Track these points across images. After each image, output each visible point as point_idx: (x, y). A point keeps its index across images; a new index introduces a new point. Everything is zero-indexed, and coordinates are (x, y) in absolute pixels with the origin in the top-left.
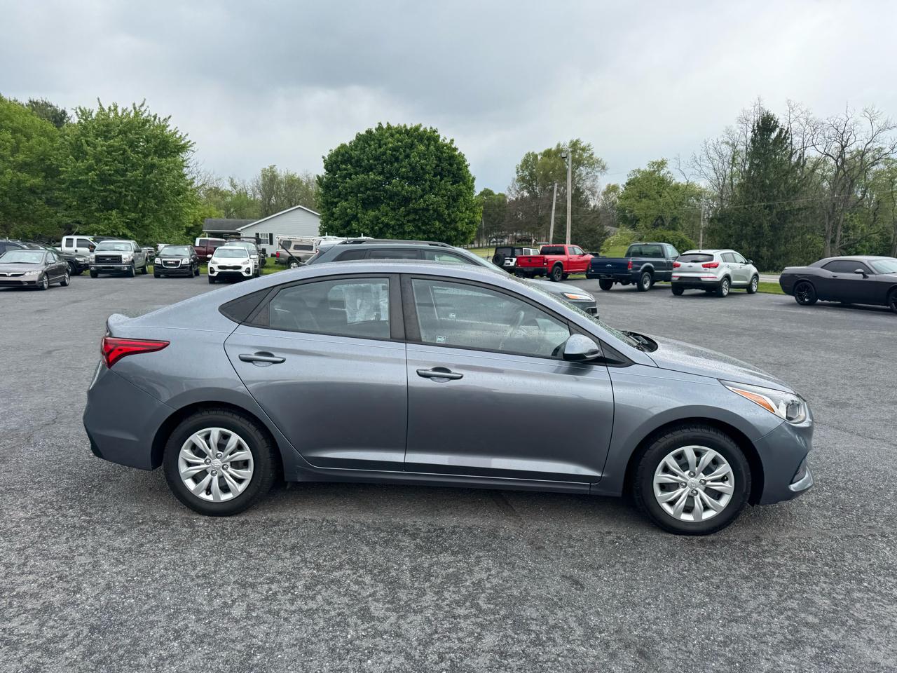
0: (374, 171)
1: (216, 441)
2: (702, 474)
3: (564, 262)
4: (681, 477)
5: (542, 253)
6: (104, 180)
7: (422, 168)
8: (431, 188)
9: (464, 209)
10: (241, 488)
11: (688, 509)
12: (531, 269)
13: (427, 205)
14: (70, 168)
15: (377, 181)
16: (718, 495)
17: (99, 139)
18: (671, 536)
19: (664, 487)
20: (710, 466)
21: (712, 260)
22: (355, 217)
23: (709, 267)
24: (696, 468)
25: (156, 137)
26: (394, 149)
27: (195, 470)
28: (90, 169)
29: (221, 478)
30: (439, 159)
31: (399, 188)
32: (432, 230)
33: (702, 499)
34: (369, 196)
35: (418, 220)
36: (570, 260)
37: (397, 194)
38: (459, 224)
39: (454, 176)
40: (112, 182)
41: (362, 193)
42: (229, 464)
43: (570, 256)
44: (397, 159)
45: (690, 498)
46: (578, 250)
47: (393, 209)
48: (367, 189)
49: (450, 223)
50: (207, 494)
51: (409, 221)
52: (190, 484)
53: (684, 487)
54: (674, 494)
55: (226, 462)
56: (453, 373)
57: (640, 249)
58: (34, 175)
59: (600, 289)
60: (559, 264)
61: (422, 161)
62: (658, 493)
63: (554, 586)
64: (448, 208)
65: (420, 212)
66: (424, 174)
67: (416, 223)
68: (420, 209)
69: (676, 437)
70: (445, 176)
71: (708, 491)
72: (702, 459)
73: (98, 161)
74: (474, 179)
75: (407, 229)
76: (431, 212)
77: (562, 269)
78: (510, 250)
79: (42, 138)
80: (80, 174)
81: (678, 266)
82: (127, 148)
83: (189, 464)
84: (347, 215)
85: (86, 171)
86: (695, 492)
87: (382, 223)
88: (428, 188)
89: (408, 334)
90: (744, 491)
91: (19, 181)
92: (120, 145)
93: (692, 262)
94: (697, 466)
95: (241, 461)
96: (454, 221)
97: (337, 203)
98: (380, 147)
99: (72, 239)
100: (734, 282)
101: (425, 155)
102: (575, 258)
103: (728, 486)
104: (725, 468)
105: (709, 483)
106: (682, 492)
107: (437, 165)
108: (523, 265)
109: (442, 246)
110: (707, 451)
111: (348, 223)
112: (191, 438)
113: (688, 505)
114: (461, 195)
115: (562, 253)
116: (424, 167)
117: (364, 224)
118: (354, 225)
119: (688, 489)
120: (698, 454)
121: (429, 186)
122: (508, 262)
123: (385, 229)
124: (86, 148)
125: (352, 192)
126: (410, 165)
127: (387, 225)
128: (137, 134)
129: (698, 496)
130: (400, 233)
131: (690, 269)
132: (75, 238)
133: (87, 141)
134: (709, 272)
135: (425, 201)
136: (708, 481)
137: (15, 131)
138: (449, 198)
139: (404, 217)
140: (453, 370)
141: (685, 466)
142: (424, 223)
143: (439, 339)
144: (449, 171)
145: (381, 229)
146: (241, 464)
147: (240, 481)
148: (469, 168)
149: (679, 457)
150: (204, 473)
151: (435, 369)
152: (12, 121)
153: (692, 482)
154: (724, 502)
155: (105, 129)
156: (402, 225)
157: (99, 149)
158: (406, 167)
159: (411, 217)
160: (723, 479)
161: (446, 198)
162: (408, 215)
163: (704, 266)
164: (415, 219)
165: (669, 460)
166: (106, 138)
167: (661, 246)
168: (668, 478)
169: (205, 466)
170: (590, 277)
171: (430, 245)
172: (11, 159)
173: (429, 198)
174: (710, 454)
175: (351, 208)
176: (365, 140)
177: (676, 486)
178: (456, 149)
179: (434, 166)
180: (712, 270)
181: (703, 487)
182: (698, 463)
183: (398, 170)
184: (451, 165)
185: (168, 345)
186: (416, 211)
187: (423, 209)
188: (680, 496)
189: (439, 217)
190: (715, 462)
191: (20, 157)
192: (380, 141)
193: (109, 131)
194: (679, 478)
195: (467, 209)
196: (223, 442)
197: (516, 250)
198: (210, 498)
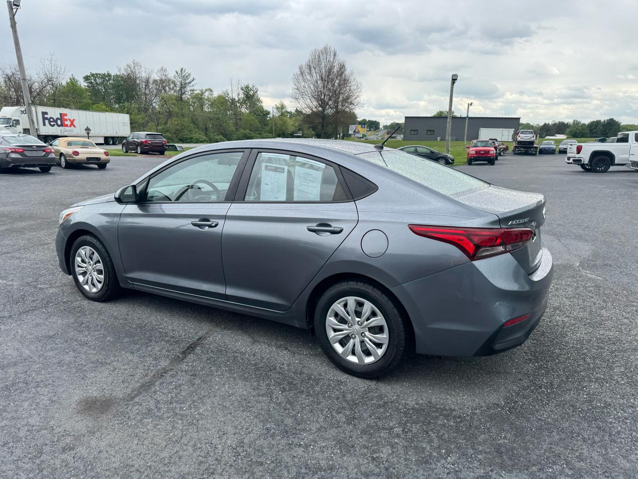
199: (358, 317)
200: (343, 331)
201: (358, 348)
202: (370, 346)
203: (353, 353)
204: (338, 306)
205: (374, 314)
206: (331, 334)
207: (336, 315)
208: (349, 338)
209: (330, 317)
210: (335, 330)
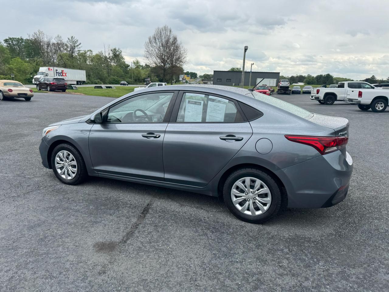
199: (251, 189)
200: (242, 197)
201: (252, 207)
202: (259, 205)
203: (248, 209)
204: (239, 183)
205: (262, 187)
206: (234, 199)
207: (237, 188)
208: (245, 201)
209: (234, 189)
210: (236, 197)
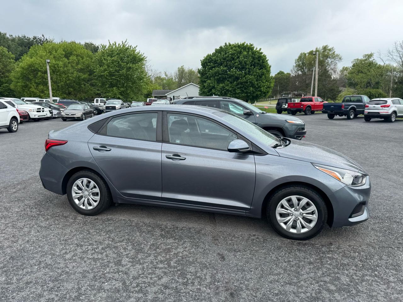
0: (223, 65)
1: (86, 184)
2: (301, 210)
3: (312, 105)
4: (290, 211)
5: (301, 101)
6: (111, 74)
7: (245, 63)
8: (249, 72)
9: (265, 81)
10: (95, 204)
11: (294, 227)
12: (295, 109)
13: (247, 80)
14: (98, 70)
15: (224, 70)
16: (310, 221)
17: (109, 57)
18: (284, 239)
19: (282, 215)
20: (305, 206)
21: (386, 103)
22: (214, 87)
23: (385, 107)
24: (298, 207)
25: (131, 55)
26: (232, 54)
27: (78, 196)
28: (105, 70)
29: (88, 199)
30: (254, 58)
31: (234, 73)
32: (249, 92)
33: (301, 223)
34: (220, 77)
35: (242, 87)
36: (315, 104)
37: (233, 76)
38: (262, 88)
39: (261, 66)
40: (114, 76)
41: (217, 76)
42: (91, 194)
43: (315, 102)
44: (233, 59)
45: (295, 221)
46: (320, 99)
47: (231, 83)
48: (219, 74)
49: (258, 88)
50: (83, 206)
51: (238, 88)
52: (77, 201)
53: (292, 216)
54: (286, 219)
55: (90, 193)
56: (182, 157)
57: (350, 98)
58: (84, 74)
59: (328, 118)
60: (309, 106)
61: (245, 60)
62: (278, 218)
63: (212, 257)
64: (257, 81)
65: (244, 83)
66: (246, 65)
67: (241, 89)
68: (243, 82)
69: (287, 191)
70: (256, 66)
71: (304, 218)
72: (301, 202)
73: (108, 66)
74: (270, 67)
75: (237, 92)
76: (249, 83)
77: (311, 109)
78: (285, 100)
79: (87, 58)
80: (102, 72)
81: (368, 106)
82: (119, 60)
83: (76, 193)
84: (210, 86)
85: (104, 71)
86: (297, 219)
87: (226, 89)
88: (248, 72)
89: (163, 139)
90: (323, 220)
91: (79, 76)
92: (117, 59)
93: (375, 104)
94: (298, 206)
95: (96, 193)
96: (260, 87)
97: (206, 81)
98: (226, 54)
99: (98, 100)
100: (398, 114)
101: (246, 56)
102: (317, 103)
103: (315, 217)
104: (313, 208)
105: (304, 215)
106: (291, 219)
107: (253, 61)
108: (291, 107)
109: (229, 99)
110: (303, 199)
111: (211, 90)
112: (76, 182)
113: (294, 225)
114: (263, 75)
115: (311, 100)
116: (246, 62)
117: (218, 90)
118: (213, 91)
119: (294, 217)
120: (299, 200)
121: (248, 71)
122: (284, 106)
123: (227, 92)
124: (104, 61)
125: (212, 76)
126: (239, 61)
127: (228, 90)
128: (123, 54)
129: (299, 221)
130: (234, 93)
131: (374, 108)
132: (99, 99)
133: (104, 59)
134: (384, 110)
135: (246, 78)
136: (304, 213)
137: (77, 56)
138: (257, 76)
139: (236, 86)
140: (181, 156)
141: (292, 206)
142: (245, 89)
143: (177, 141)
144: (258, 64)
145: (225, 92)
146: (95, 194)
147: (95, 201)
148: (268, 62)
149: (289, 201)
150: (82, 197)
151: (174, 155)
152: (76, 52)
153: (296, 214)
154: (312, 225)
155: (111, 53)
156: (235, 90)
157: (108, 61)
158: (237, 63)
159: (239, 86)
160: (313, 213)
161: (256, 76)
162: (238, 85)
163: (381, 106)
164: (241, 87)
165: (284, 202)
166: (111, 57)
167: (361, 97)
168: (283, 211)
169: (82, 194)
170: (324, 112)
171: (223, 98)
172: (76, 67)
173: (248, 77)
174: (305, 200)
175: (212, 83)
176: (220, 51)
177: (288, 215)
178: (262, 53)
179: (251, 61)
180: (386, 108)
181: (302, 217)
182: (298, 205)
183: (233, 64)
184: (259, 61)
185: (67, 142)
186: (241, 83)
187: (245, 82)
188: (289, 220)
189: (253, 85)
190: (308, 204)
191: (79, 66)
192: (226, 51)
193: (112, 54)
194: (289, 211)
195: (266, 81)
196: (88, 184)
197: (288, 100)
198: (84, 208)
